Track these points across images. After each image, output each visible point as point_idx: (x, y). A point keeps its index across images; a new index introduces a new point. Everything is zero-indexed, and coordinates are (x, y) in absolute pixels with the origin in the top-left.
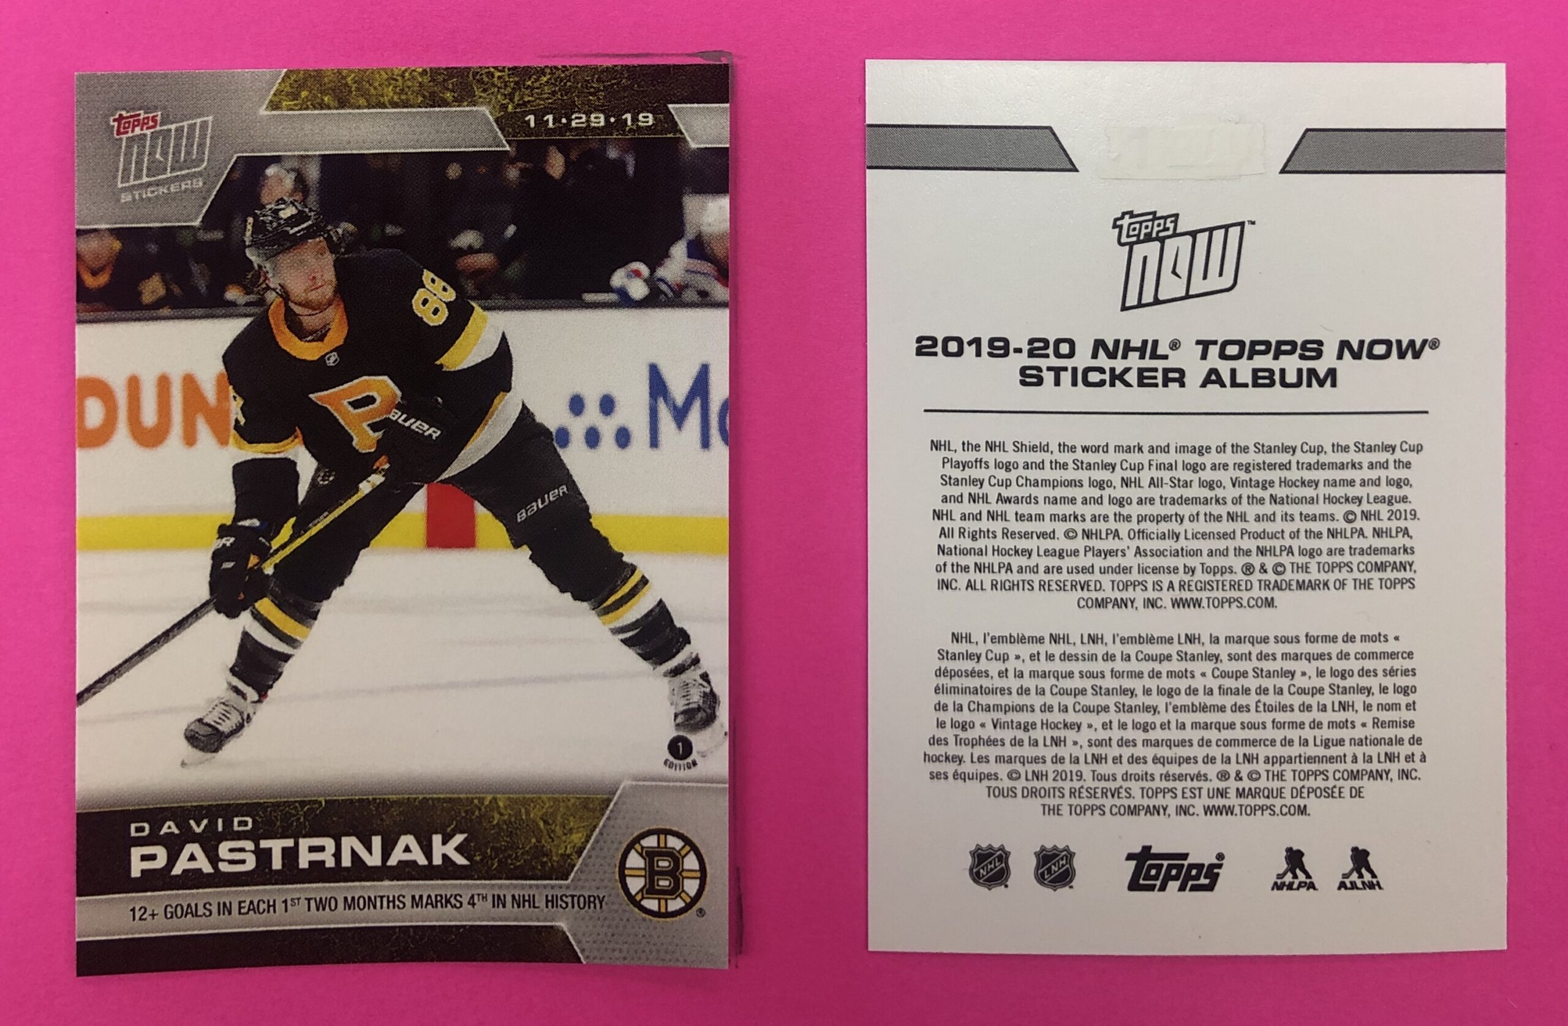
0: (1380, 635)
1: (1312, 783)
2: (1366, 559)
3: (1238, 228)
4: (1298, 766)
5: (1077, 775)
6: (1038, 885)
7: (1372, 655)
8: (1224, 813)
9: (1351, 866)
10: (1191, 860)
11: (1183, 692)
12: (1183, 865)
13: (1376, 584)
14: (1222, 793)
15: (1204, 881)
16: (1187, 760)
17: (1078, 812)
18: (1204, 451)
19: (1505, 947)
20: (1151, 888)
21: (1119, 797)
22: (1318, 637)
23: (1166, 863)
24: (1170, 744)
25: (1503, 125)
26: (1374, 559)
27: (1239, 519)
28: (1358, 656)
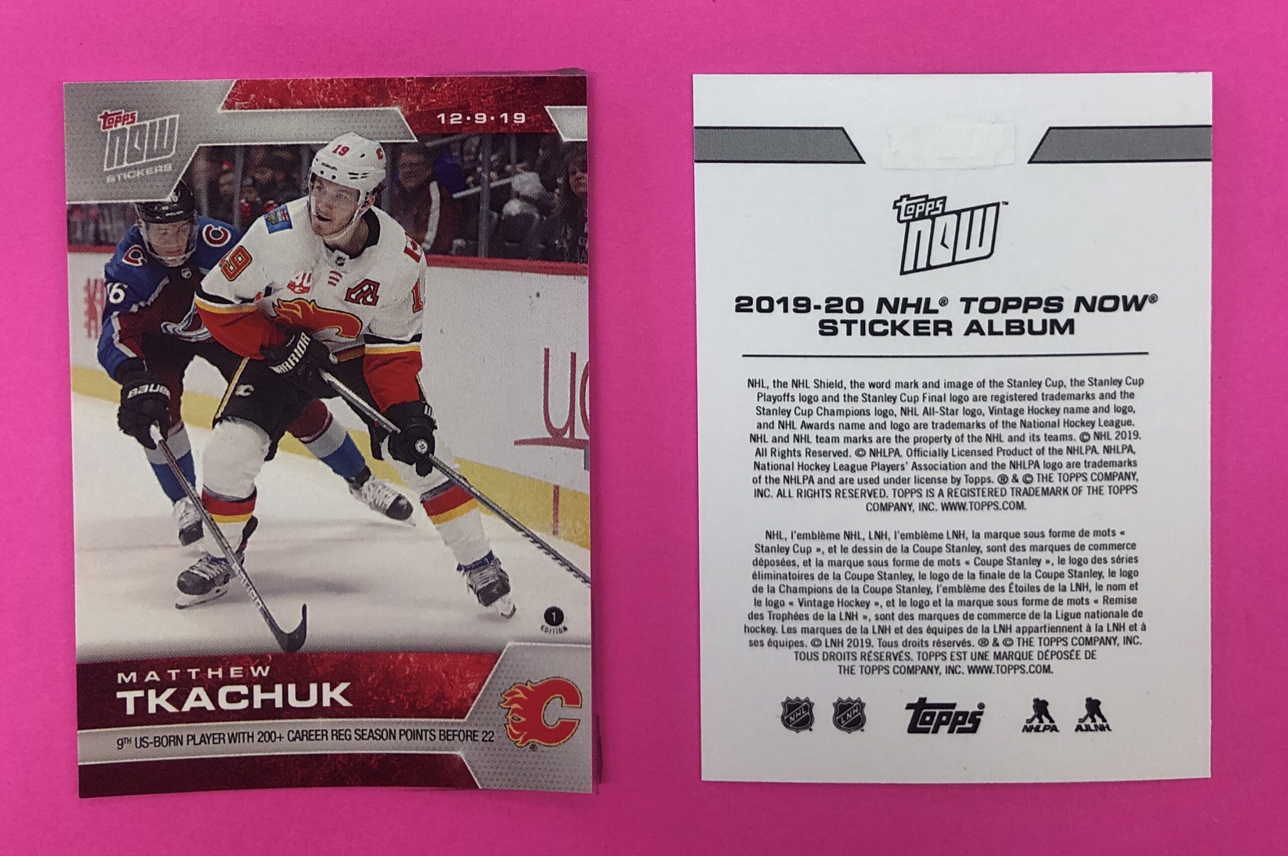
0: (1109, 530)
1: (1054, 647)
2: (1097, 470)
3: (994, 208)
4: (1043, 635)
5: (866, 642)
6: (836, 729)
7: (1103, 547)
8: (984, 671)
9: (1085, 712)
10: (958, 709)
11: (951, 576)
12: (951, 713)
13: (1106, 490)
14: (983, 656)
15: (968, 725)
16: (955, 630)
17: (868, 671)
18: (967, 386)
19: (1209, 776)
20: (926, 731)
21: (900, 660)
22: (1059, 532)
23: (938, 711)
24: (941, 618)
25: (1210, 123)
26: (1104, 470)
27: (996, 440)
28: (1092, 547)
